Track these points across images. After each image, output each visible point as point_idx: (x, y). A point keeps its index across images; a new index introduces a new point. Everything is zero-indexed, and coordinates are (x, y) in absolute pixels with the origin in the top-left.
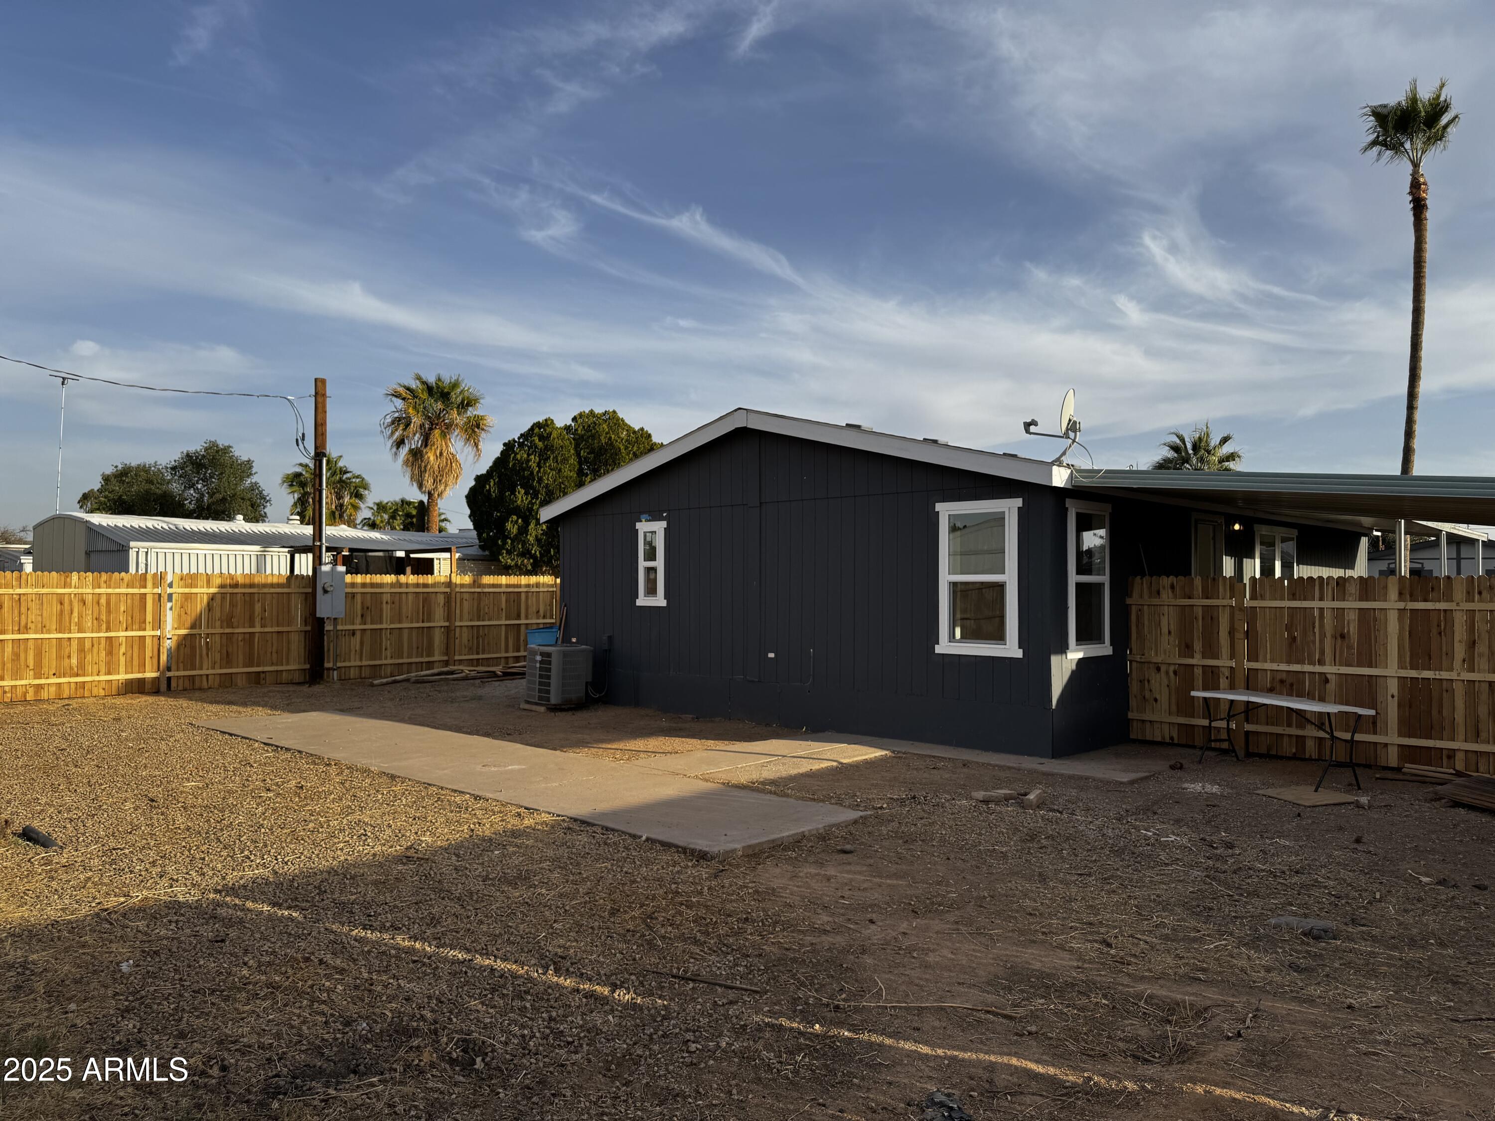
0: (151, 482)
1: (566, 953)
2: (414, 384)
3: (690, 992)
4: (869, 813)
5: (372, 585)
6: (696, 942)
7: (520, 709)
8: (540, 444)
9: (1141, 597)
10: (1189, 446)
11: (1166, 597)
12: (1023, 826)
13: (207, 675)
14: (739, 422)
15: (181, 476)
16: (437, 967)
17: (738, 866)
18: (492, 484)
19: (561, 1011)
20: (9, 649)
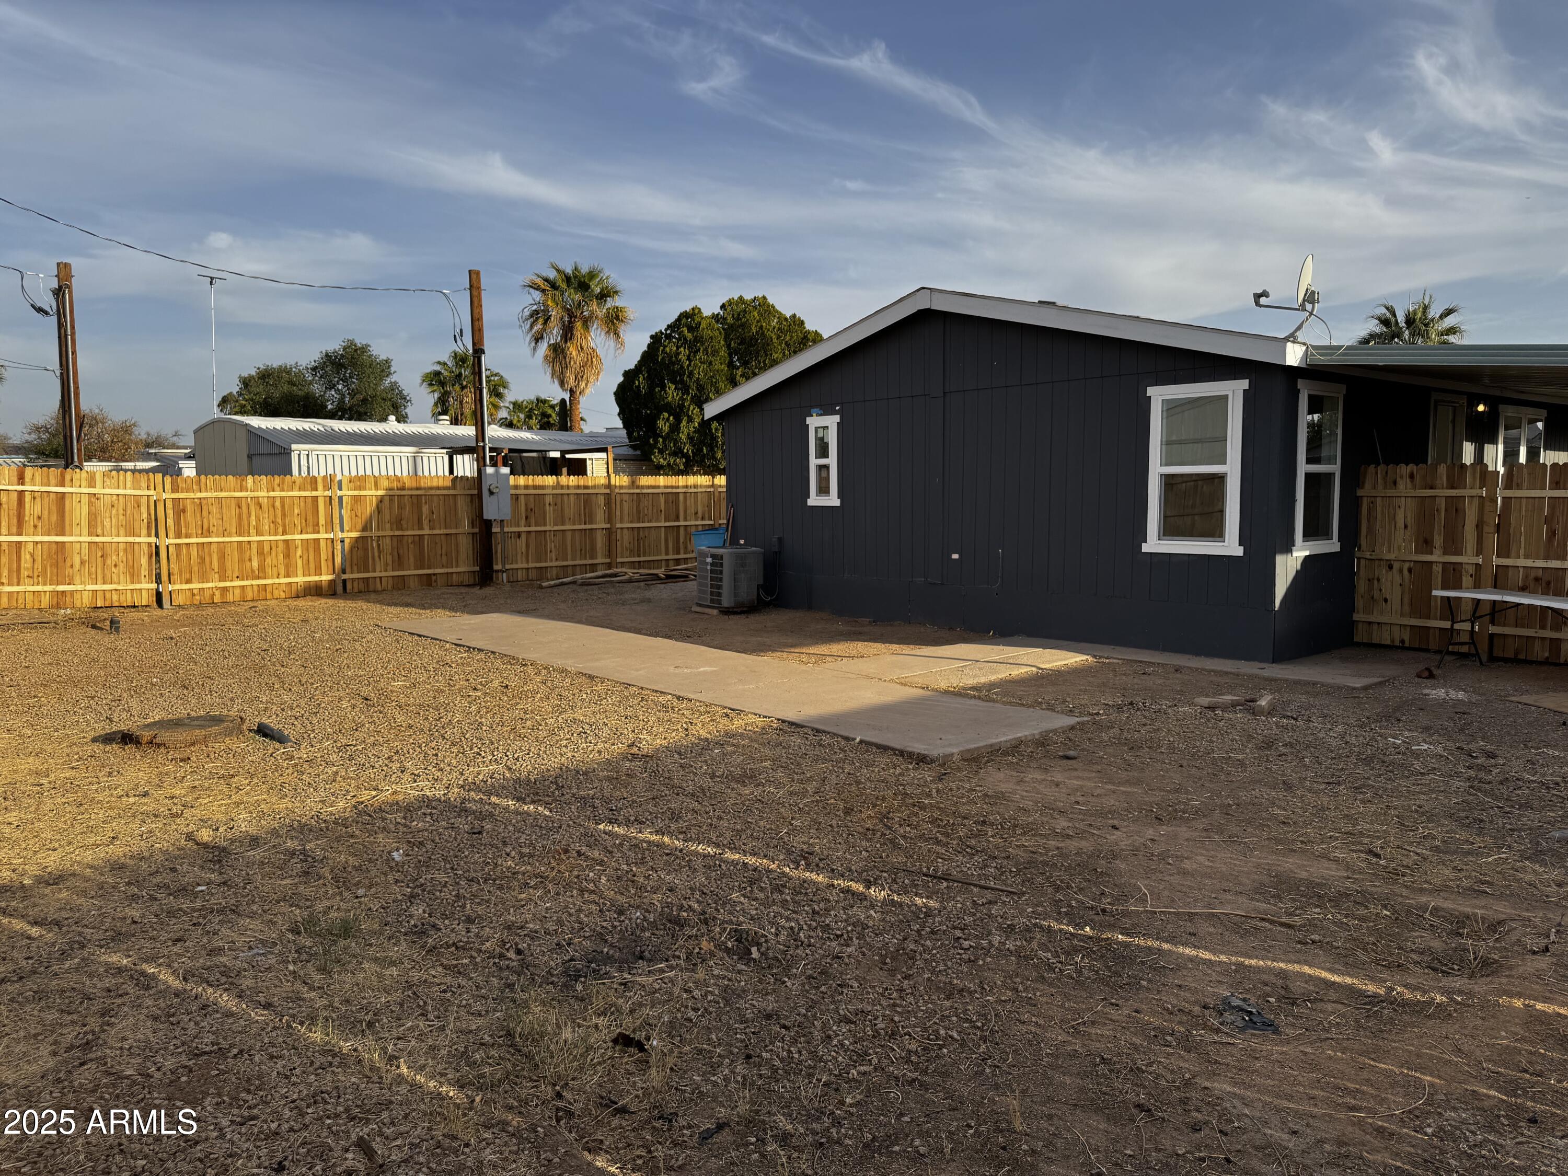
0: (293, 384)
1: (811, 850)
2: (552, 275)
3: (945, 891)
4: (1086, 719)
5: (535, 487)
6: (938, 842)
7: (690, 611)
8: (689, 336)
9: (1375, 487)
11: (1404, 487)
12: (1258, 734)
13: (381, 578)
14: (923, 303)
15: (321, 377)
16: (690, 860)
17: (959, 770)
18: (641, 379)
19: (822, 905)
20: (194, 552)
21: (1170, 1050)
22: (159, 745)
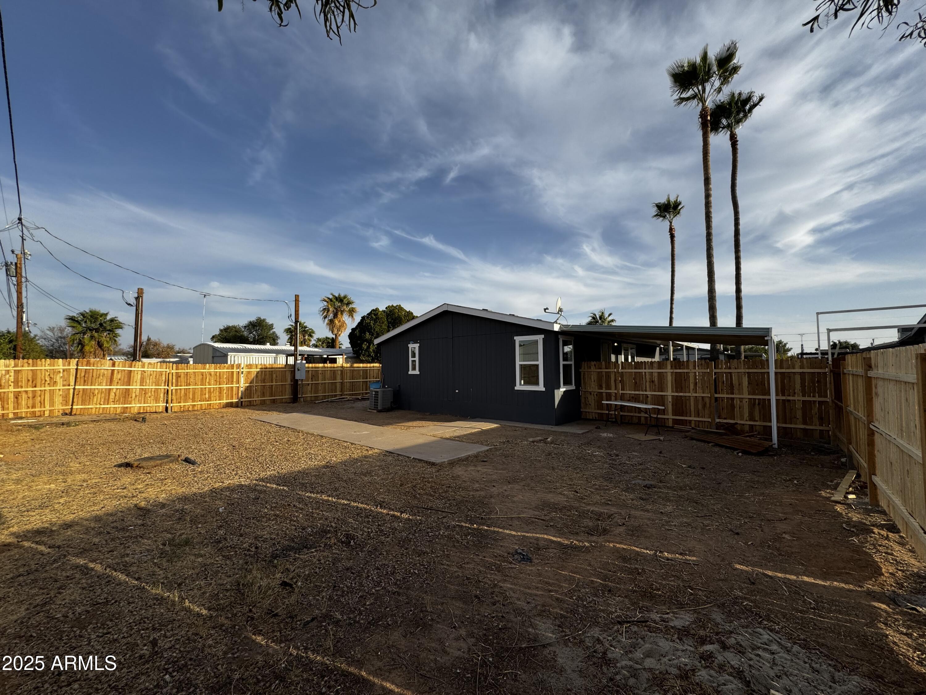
0: (237, 332)
1: (384, 500)
2: (331, 297)
3: (429, 514)
4: (492, 447)
5: (315, 367)
6: (431, 495)
7: (367, 411)
8: (374, 317)
9: (585, 369)
10: (598, 317)
11: (593, 369)
12: (546, 450)
13: (256, 400)
14: (445, 308)
15: (247, 329)
16: (337, 507)
17: (446, 467)
18: (357, 331)
19: (382, 522)
20: (183, 392)
21: (493, 572)
22: (140, 467)
